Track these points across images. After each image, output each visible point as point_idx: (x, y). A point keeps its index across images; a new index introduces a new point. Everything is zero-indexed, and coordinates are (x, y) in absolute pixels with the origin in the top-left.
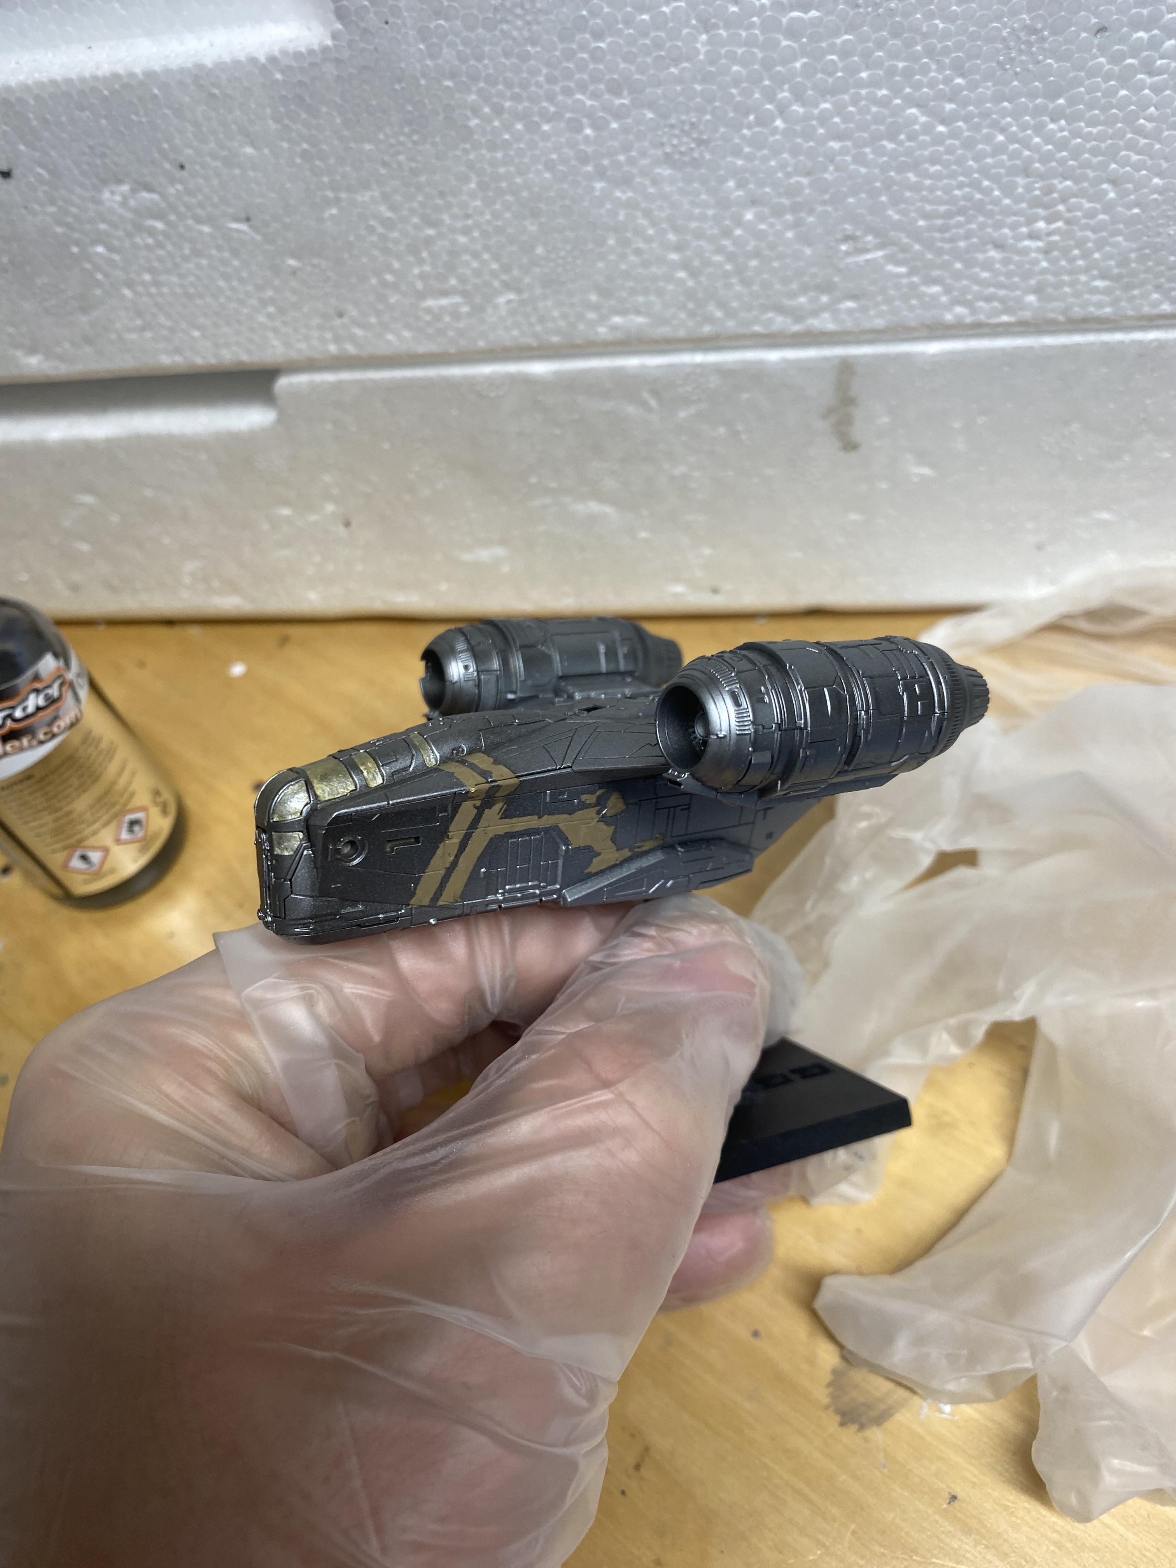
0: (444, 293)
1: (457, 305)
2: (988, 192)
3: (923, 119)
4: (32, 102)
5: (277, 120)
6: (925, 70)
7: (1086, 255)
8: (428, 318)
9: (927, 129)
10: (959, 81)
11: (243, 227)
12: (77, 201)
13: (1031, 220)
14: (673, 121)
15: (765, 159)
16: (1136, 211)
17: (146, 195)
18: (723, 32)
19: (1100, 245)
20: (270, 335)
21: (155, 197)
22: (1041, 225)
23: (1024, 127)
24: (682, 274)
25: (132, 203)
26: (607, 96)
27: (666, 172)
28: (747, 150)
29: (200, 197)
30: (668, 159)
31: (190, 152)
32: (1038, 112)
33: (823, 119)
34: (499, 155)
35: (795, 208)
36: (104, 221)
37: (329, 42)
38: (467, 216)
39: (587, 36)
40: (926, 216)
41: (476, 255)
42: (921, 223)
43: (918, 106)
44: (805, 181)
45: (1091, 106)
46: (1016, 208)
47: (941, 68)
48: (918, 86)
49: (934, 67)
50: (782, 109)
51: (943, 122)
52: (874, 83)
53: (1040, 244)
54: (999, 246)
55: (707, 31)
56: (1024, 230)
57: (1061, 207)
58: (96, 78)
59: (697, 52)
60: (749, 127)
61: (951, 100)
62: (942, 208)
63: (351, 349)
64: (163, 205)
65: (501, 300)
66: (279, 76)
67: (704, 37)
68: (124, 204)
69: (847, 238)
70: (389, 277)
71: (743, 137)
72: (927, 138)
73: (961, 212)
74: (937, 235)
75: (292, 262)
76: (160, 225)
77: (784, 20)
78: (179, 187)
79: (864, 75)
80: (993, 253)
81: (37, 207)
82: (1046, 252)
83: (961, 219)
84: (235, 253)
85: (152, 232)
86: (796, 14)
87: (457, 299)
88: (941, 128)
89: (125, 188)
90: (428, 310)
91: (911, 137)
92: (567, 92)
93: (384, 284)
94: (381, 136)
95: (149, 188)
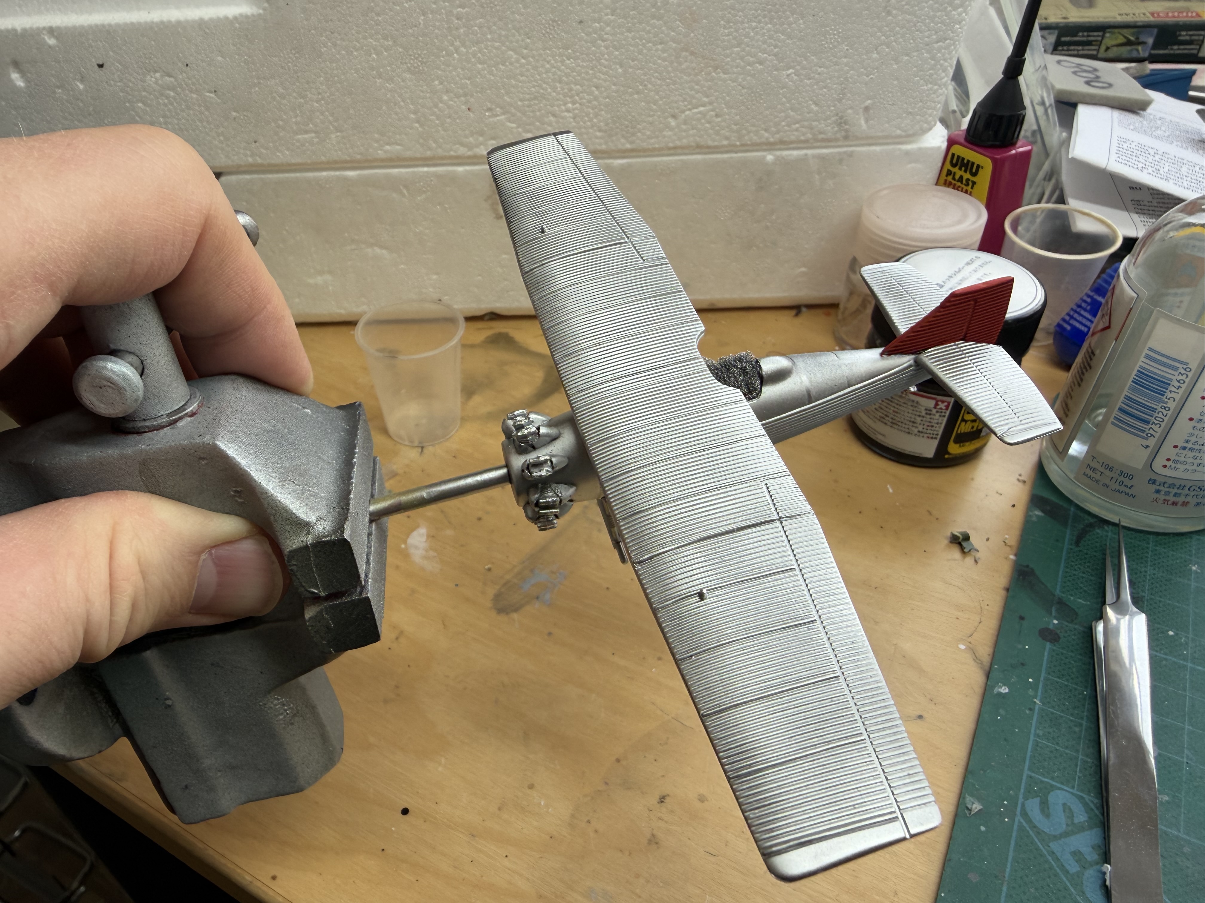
0: (306, 132)
1: (313, 138)
2: (546, 90)
3: (515, 56)
4: (120, 32)
5: (234, 45)
6: (514, 35)
7: (591, 120)
8: (298, 144)
9: (517, 61)
10: (528, 41)
11: (212, 95)
12: (133, 80)
13: (565, 104)
14: (411, 53)
15: (450, 72)
16: (607, 100)
17: (167, 78)
18: (430, 16)
19: (596, 115)
20: (220, 151)
21: (172, 79)
22: (570, 105)
23: (556, 61)
24: (417, 125)
25: (160, 82)
26: (382, 41)
27: (408, 76)
28: (443, 67)
29: (194, 80)
30: (409, 70)
31: (192, 58)
32: (561, 55)
33: (474, 55)
34: (334, 65)
35: (465, 95)
36: (145, 90)
37: (261, 11)
38: (319, 94)
39: (373, 14)
40: (521, 100)
41: (322, 114)
42: (519, 103)
43: (511, 50)
44: (468, 82)
45: (582, 54)
46: (558, 97)
47: (520, 35)
48: (511, 42)
49: (517, 34)
50: (457, 51)
51: (524, 58)
52: (493, 40)
53: (571, 115)
54: (554, 115)
55: (423, 15)
56: (563, 108)
57: (577, 98)
58: (153, 22)
59: (420, 24)
60: (443, 57)
61: (526, 49)
62: (527, 96)
63: (259, 161)
64: (175, 83)
65: (333, 136)
66: (237, 25)
67: (422, 18)
68: (156, 83)
69: (489, 110)
70: (281, 123)
71: (441, 61)
72: (518, 65)
73: (535, 98)
74: (527, 109)
75: (234, 114)
76: (172, 94)
77: (455, 12)
78: (184, 75)
79: (489, 36)
80: (552, 119)
81: (112, 82)
82: (574, 118)
83: (536, 102)
84: (207, 109)
85: (168, 97)
86: (459, 9)
87: (313, 135)
88: (523, 61)
89: (158, 75)
90: (298, 141)
91: (511, 64)
92: (365, 38)
93: (278, 127)
94: (282, 55)
95: (170, 76)
